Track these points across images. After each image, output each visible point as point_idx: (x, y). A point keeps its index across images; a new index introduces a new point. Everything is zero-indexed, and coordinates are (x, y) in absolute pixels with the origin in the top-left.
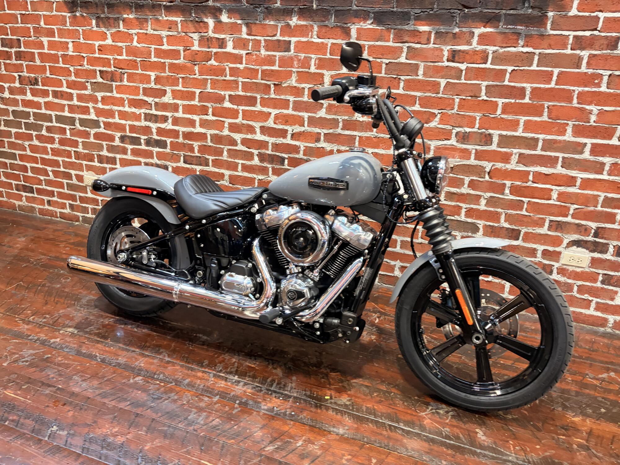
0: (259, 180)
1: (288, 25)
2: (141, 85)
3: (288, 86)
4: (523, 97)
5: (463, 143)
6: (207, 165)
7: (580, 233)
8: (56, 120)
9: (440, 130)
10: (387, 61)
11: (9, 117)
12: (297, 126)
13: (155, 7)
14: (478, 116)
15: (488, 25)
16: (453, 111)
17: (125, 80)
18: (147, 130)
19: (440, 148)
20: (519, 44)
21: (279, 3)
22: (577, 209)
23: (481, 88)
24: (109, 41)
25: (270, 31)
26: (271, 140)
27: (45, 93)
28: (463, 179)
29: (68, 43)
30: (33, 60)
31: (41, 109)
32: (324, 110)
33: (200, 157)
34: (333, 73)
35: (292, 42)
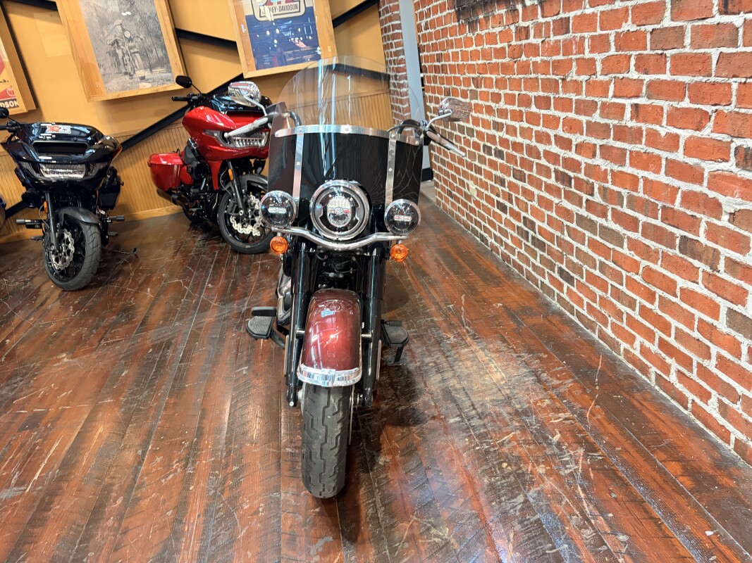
0: (557, 204)
2: (489, 90)
3: (570, 81)
5: (744, 168)
6: (525, 181)
9: (715, 143)
12: (578, 134)
13: (492, 2)
16: (730, 108)
17: (483, 86)
18: (494, 139)
19: (715, 176)
24: (474, 47)
25: (556, 8)
26: (563, 153)
29: (459, 53)
32: (598, 111)
33: (521, 171)
34: (604, 55)
35: (571, 19)
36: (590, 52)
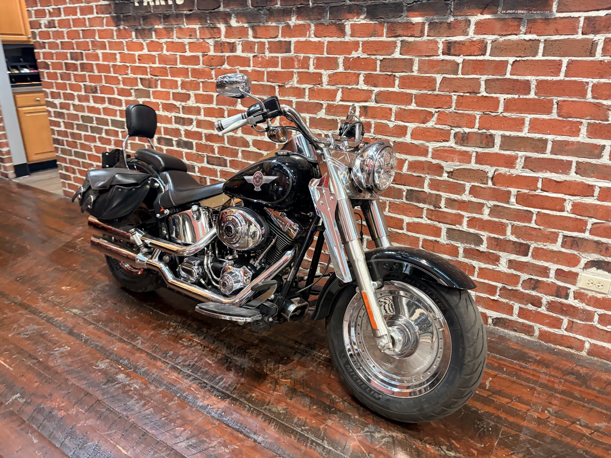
1: (288, 26)
2: (170, 90)
3: (291, 87)
4: (528, 93)
5: (462, 145)
6: (226, 166)
7: (600, 252)
8: (112, 123)
9: (438, 131)
10: (381, 57)
11: (79, 121)
13: (178, 16)
14: (478, 114)
15: (486, 11)
16: (450, 110)
17: (159, 86)
18: (177, 132)
19: (438, 150)
20: (521, 31)
21: (279, 3)
22: (596, 223)
23: (480, 83)
24: (145, 51)
25: (272, 33)
27: (102, 100)
28: (464, 185)
29: (115, 54)
30: (92, 71)
31: (100, 114)
32: (324, 111)
33: (219, 158)
34: (330, 72)
35: (292, 43)
36: (315, 68)
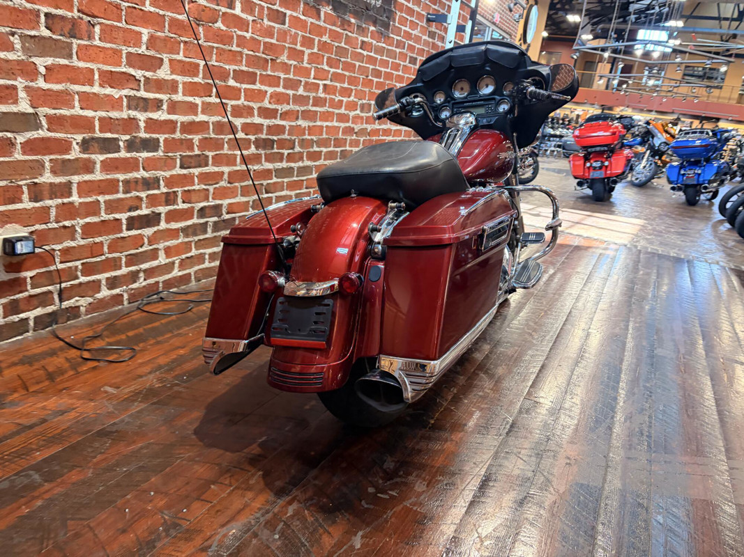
2: (124, 48)
3: (281, 62)
6: (207, 165)
10: (336, 44)
12: (285, 105)
17: (97, 37)
20: (382, 41)
26: (266, 122)
28: (360, 140)
32: (302, 87)
33: (199, 155)
35: (287, 15)
36: (301, 46)
